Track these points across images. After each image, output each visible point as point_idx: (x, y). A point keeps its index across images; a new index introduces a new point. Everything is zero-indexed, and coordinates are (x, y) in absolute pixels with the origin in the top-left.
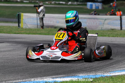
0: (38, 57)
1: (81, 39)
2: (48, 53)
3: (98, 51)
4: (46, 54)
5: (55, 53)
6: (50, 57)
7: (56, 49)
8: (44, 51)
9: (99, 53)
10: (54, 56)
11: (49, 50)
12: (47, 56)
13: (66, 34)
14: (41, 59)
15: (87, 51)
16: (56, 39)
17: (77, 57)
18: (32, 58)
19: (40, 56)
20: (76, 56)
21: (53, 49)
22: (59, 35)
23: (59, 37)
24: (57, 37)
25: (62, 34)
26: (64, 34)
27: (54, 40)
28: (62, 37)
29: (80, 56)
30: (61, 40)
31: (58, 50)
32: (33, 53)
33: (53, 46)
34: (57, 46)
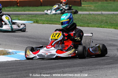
0: (35, 56)
1: (76, 38)
2: (44, 51)
3: (92, 49)
4: (42, 53)
5: (50, 51)
6: (46, 55)
7: (51, 48)
8: (41, 50)
9: (93, 50)
10: (49, 54)
11: (45, 49)
12: (43, 54)
13: (61, 34)
16: (51, 39)
17: (71, 54)
19: (37, 55)
20: (69, 53)
21: (49, 48)
22: (54, 35)
23: (54, 37)
24: (52, 37)
25: (57, 34)
26: (60, 34)
28: (58, 37)
29: (73, 54)
30: (56, 39)
31: (53, 48)
33: (49, 45)
34: (52, 45)
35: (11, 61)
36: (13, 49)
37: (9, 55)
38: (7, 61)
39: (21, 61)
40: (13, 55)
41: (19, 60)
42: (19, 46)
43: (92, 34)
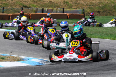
0: (60, 59)
1: (88, 45)
2: (68, 56)
3: (102, 54)
5: (73, 56)
6: (70, 59)
7: (73, 53)
8: (65, 55)
10: (72, 58)
11: (68, 54)
12: (67, 58)
14: (63, 61)
15: (95, 54)
16: (72, 46)
17: (89, 59)
18: (56, 60)
19: (62, 58)
21: (71, 53)
22: (74, 43)
23: (74, 44)
24: (72, 44)
25: (76, 42)
26: (78, 42)
27: (70, 46)
28: (77, 45)
29: (91, 58)
30: (76, 46)
31: (74, 54)
32: (56, 56)
33: (71, 51)
34: (73, 51)
35: (24, 66)
36: (26, 56)
37: (22, 61)
38: (21, 66)
39: (32, 67)
40: (26, 61)
41: (31, 65)
42: (31, 53)
43: (99, 42)
